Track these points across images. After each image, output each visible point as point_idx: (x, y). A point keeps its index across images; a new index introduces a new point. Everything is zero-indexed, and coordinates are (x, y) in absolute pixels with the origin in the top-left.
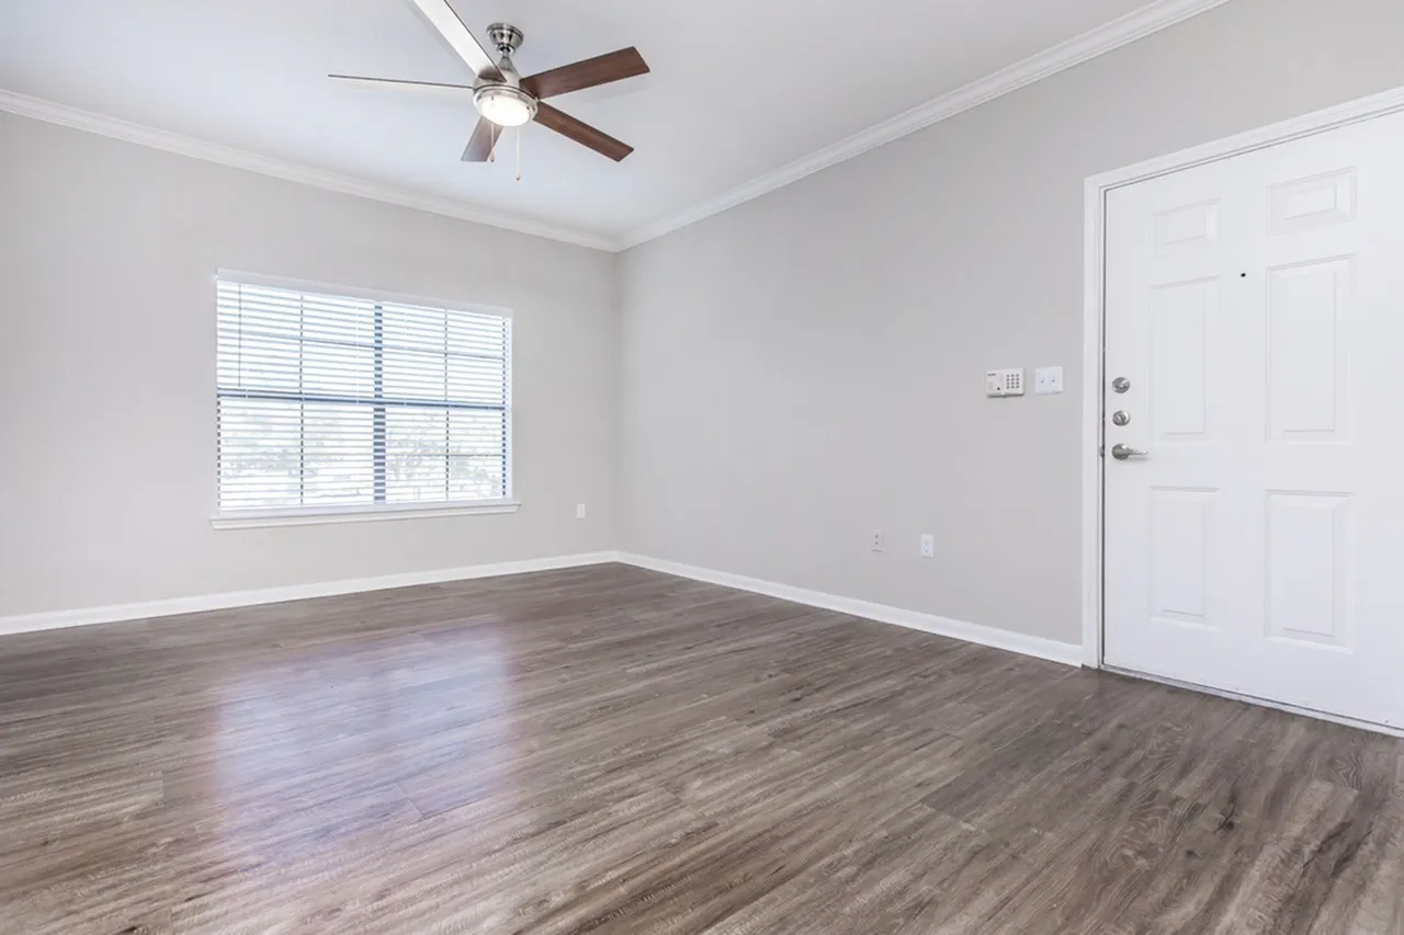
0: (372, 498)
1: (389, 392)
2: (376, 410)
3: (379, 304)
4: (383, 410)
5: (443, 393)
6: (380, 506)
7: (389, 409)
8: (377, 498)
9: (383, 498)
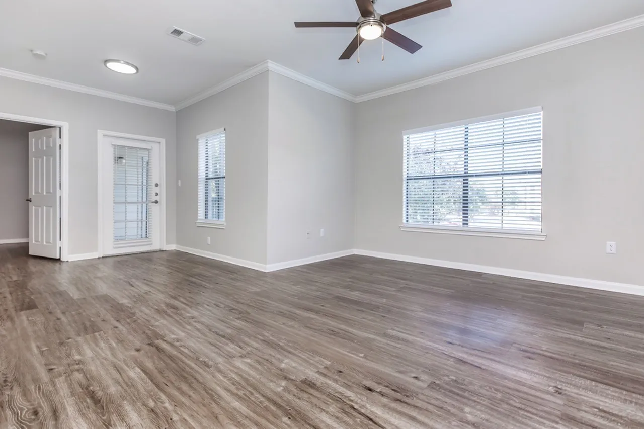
0: (462, 224)
1: (471, 170)
2: (464, 180)
3: (466, 127)
4: (467, 180)
5: (501, 167)
6: (465, 228)
7: (470, 179)
8: (464, 224)
9: (467, 224)
